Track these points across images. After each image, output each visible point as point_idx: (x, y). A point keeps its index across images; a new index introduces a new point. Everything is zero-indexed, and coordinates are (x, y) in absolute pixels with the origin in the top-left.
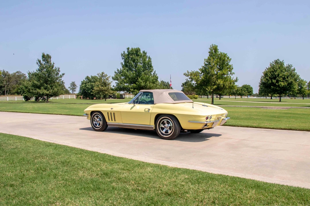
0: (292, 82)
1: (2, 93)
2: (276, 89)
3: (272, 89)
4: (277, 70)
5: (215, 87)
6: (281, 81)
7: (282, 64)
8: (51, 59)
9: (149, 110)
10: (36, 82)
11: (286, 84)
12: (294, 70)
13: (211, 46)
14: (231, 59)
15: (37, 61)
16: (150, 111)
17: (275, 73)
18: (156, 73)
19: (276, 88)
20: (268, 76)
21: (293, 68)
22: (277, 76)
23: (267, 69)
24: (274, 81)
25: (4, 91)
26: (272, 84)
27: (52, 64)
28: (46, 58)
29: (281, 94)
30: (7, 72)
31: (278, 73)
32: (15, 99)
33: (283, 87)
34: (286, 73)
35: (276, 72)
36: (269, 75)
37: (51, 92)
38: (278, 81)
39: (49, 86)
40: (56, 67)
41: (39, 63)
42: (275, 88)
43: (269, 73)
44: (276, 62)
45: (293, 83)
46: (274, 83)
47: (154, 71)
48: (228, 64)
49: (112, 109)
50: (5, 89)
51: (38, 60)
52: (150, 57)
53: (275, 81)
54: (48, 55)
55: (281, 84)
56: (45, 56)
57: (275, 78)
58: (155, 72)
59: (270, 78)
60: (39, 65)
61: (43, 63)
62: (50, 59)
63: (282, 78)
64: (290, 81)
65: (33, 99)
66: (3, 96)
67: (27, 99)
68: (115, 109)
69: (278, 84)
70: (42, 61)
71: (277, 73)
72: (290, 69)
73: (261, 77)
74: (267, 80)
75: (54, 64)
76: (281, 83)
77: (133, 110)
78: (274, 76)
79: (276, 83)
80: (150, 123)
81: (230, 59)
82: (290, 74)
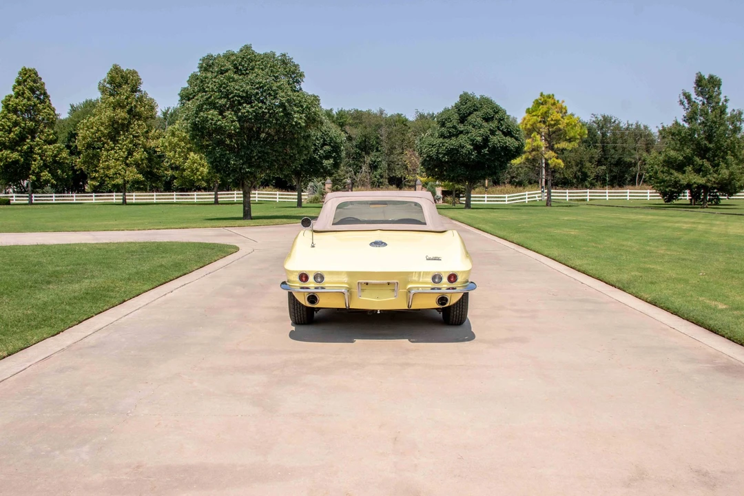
1: (629, 179)
8: (721, 87)
10: (672, 153)
15: (682, 97)
25: (636, 175)
27: (723, 99)
28: (707, 86)
30: (646, 127)
32: (647, 196)
37: (713, 180)
39: (707, 164)
40: (734, 110)
41: (686, 101)
50: (637, 170)
51: (684, 94)
54: (711, 77)
56: (704, 82)
60: (687, 105)
61: (699, 100)
62: (719, 88)
65: (686, 197)
66: (630, 187)
67: (670, 194)
70: (693, 96)
75: (726, 101)
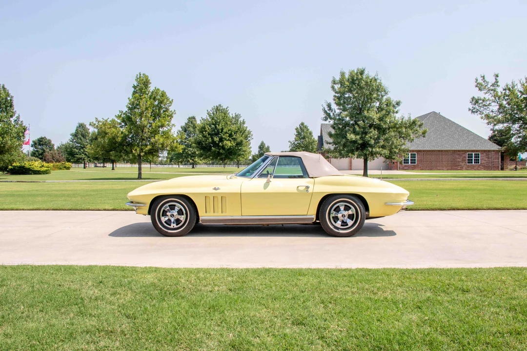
0: (242, 141)
2: (219, 152)
3: (214, 152)
4: (220, 121)
6: (226, 139)
7: (225, 112)
9: (307, 187)
11: (234, 145)
12: (244, 123)
13: (138, 77)
16: (310, 190)
17: (217, 126)
19: (220, 150)
20: (206, 131)
21: (241, 119)
22: (220, 131)
24: (216, 139)
26: (215, 145)
29: (225, 160)
31: (222, 126)
33: (230, 148)
34: (234, 128)
35: (219, 125)
36: (209, 129)
38: (221, 140)
42: (218, 150)
43: (208, 126)
44: (217, 109)
45: (244, 143)
46: (216, 142)
48: (167, 110)
53: (218, 139)
55: (226, 145)
57: (217, 134)
59: (209, 134)
63: (228, 135)
64: (239, 140)
69: (222, 144)
71: (220, 127)
72: (238, 120)
73: (177, 133)
74: (205, 137)
76: (227, 142)
77: (270, 189)
78: (216, 130)
79: (219, 142)
80: (308, 211)
81: (171, 100)
82: (238, 129)
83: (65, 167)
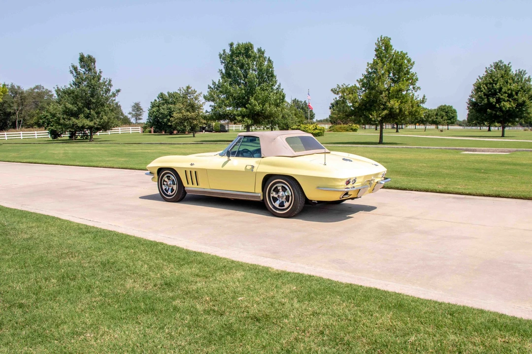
0: (524, 102)
1: (10, 124)
2: (495, 114)
3: (489, 115)
4: (498, 80)
5: (386, 112)
6: (504, 101)
7: (507, 69)
8: (96, 63)
9: (253, 167)
10: (69, 106)
11: (514, 106)
12: (529, 80)
13: (379, 40)
14: (414, 62)
15: (72, 69)
16: (255, 170)
17: (494, 85)
18: (282, 88)
19: (497, 112)
20: (482, 91)
21: (526, 76)
22: (498, 91)
23: (480, 78)
24: (493, 100)
25: (15, 122)
26: (490, 105)
27: (98, 72)
28: (87, 62)
29: (504, 122)
30: (19, 87)
31: (500, 85)
32: (35, 136)
33: (509, 110)
34: (514, 86)
35: (496, 84)
36: (485, 89)
37: (98, 123)
38: (499, 101)
39: (93, 112)
40: (104, 79)
41: (74, 72)
42: (494, 112)
43: (484, 85)
44: (497, 66)
45: (526, 104)
46: (492, 103)
47: (278, 84)
48: (408, 73)
49: (192, 164)
50: (17, 117)
51: (73, 66)
52: (270, 59)
53: (495, 100)
54: (89, 57)
55: (504, 106)
56: (85, 59)
57: (494, 94)
58: (279, 86)
59: (485, 94)
60: (75, 74)
61: (82, 70)
62: (94, 64)
63: (507, 95)
64: (520, 101)
65: (66, 136)
66: (13, 130)
67: (55, 135)
68: (197, 166)
69: (499, 105)
70: (79, 68)
71: (498, 86)
72: (522, 79)
74: (480, 97)
75: (100, 72)
76: (505, 103)
77: (227, 167)
78: (493, 90)
79: (496, 103)
80: (254, 189)
81: (412, 62)
82: (522, 88)
83: (352, 129)
